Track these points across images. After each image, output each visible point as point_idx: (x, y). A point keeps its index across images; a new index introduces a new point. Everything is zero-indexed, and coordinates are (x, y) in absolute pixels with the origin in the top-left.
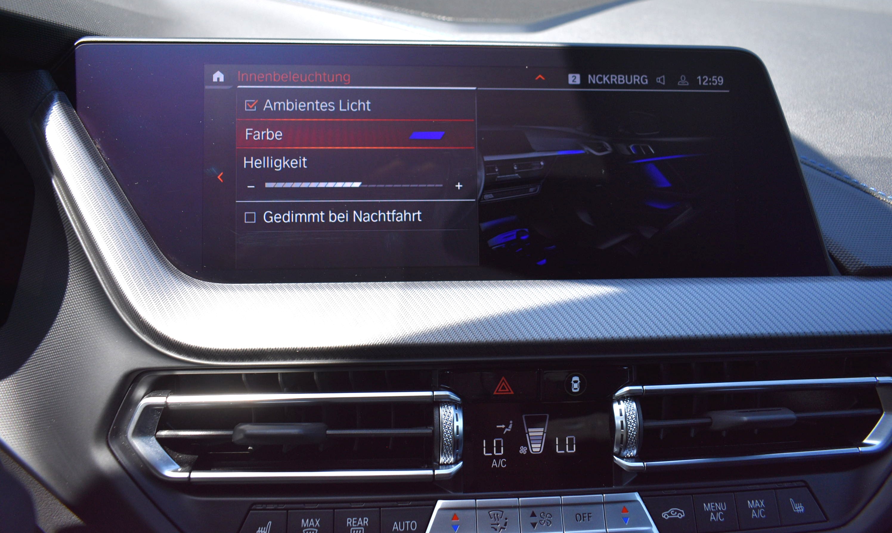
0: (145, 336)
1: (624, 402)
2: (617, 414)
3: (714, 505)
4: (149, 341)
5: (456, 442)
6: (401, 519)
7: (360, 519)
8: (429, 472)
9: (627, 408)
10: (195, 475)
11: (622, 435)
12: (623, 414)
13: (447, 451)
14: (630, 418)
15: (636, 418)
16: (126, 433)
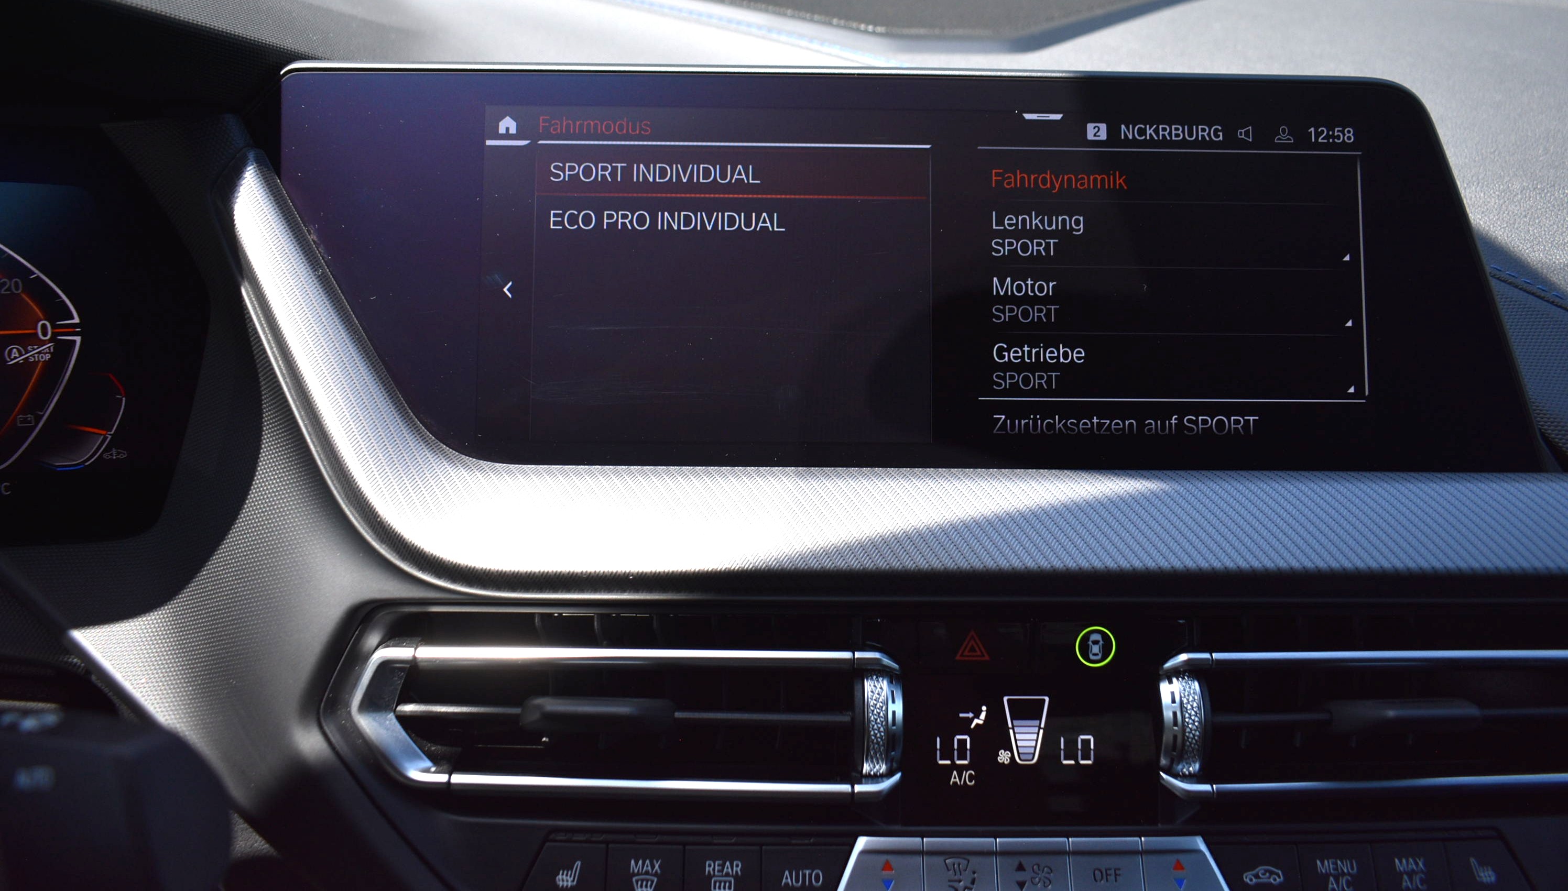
0: (384, 546)
1: (1178, 679)
2: (1166, 699)
3: (1336, 864)
4: (391, 555)
5: (891, 739)
6: (796, 866)
7: (728, 863)
8: (845, 788)
9: (1184, 690)
10: (459, 779)
11: (1175, 737)
12: (1177, 699)
13: (875, 753)
14: (1189, 707)
15: (1199, 708)
16: (348, 705)
